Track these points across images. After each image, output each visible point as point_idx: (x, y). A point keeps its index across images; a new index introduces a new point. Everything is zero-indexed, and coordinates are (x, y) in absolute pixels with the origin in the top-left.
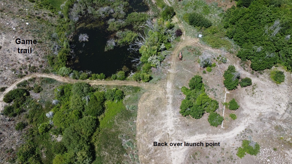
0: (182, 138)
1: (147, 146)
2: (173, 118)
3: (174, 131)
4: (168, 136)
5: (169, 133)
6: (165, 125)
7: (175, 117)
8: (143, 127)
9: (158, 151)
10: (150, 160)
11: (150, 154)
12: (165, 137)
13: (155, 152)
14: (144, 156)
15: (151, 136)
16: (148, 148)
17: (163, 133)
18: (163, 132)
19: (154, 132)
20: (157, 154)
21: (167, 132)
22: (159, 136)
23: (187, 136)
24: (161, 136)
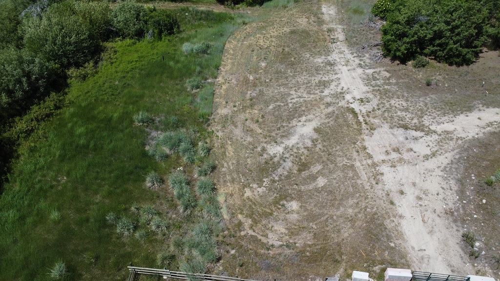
0: (415, 121)
1: (259, 149)
2: (360, 71)
3: (375, 102)
4: (351, 116)
5: (356, 106)
6: (332, 87)
7: (367, 68)
8: (243, 94)
9: (316, 168)
10: (276, 202)
11: (277, 178)
12: (341, 120)
13: (300, 171)
14: (244, 186)
15: (278, 118)
16: (265, 156)
17: (330, 109)
18: (328, 105)
19: (290, 105)
20: (314, 178)
21: (346, 106)
22: (311, 116)
23: (438, 113)
24: (323, 116)
